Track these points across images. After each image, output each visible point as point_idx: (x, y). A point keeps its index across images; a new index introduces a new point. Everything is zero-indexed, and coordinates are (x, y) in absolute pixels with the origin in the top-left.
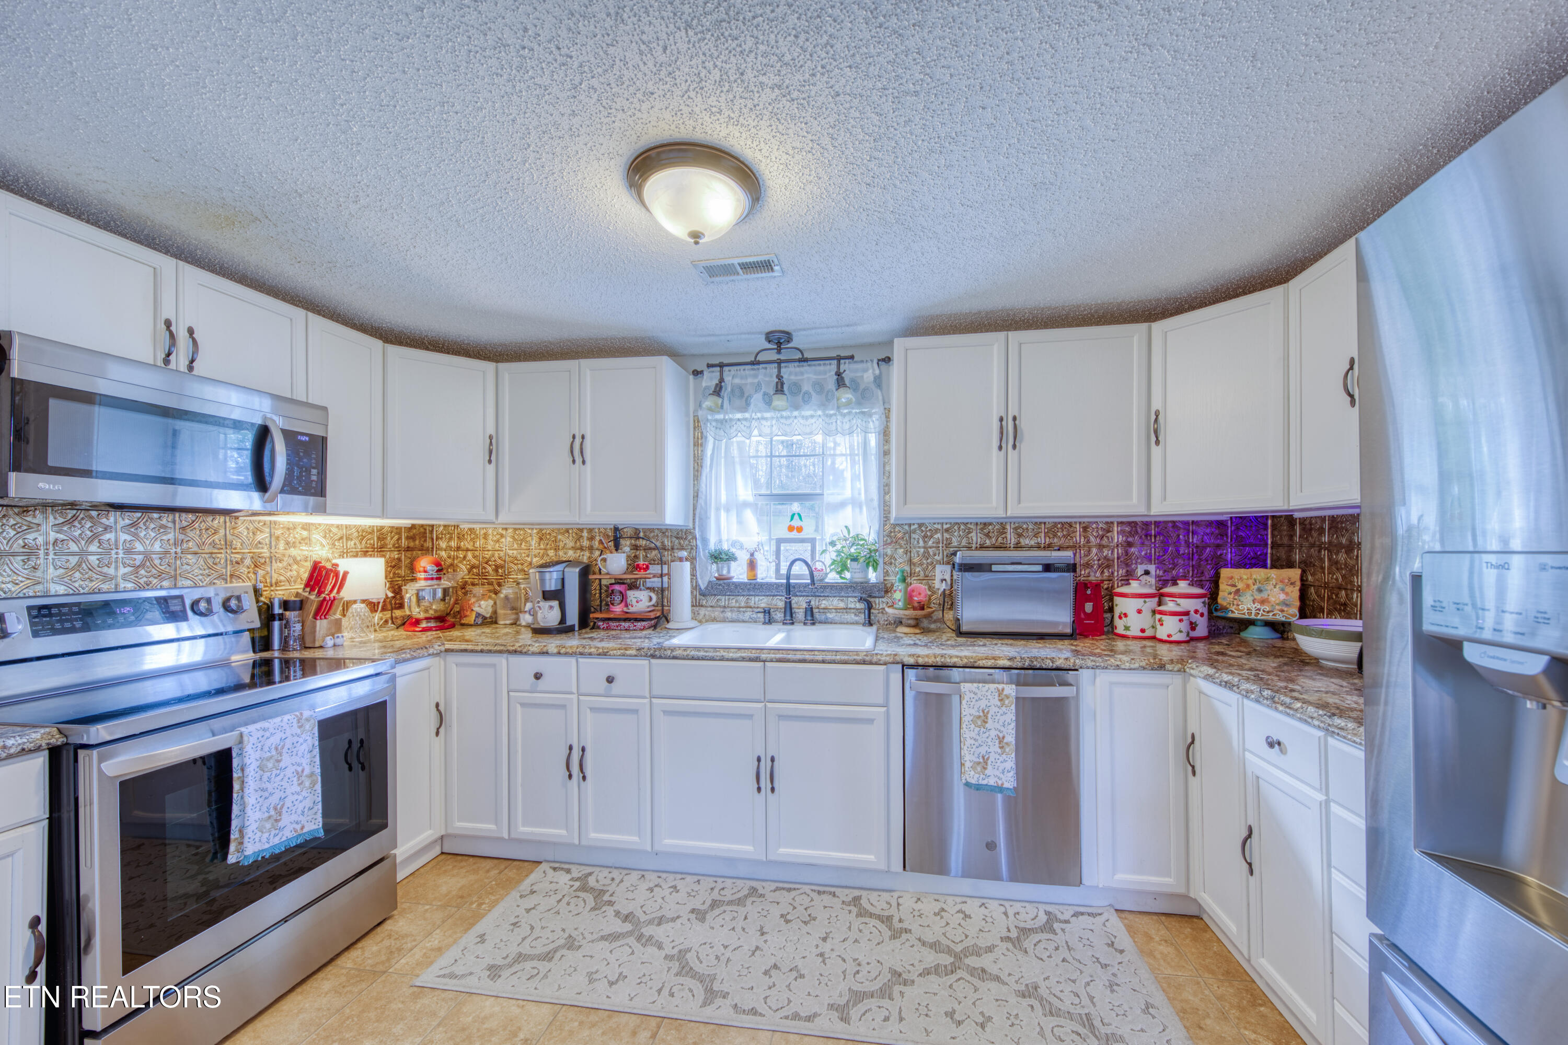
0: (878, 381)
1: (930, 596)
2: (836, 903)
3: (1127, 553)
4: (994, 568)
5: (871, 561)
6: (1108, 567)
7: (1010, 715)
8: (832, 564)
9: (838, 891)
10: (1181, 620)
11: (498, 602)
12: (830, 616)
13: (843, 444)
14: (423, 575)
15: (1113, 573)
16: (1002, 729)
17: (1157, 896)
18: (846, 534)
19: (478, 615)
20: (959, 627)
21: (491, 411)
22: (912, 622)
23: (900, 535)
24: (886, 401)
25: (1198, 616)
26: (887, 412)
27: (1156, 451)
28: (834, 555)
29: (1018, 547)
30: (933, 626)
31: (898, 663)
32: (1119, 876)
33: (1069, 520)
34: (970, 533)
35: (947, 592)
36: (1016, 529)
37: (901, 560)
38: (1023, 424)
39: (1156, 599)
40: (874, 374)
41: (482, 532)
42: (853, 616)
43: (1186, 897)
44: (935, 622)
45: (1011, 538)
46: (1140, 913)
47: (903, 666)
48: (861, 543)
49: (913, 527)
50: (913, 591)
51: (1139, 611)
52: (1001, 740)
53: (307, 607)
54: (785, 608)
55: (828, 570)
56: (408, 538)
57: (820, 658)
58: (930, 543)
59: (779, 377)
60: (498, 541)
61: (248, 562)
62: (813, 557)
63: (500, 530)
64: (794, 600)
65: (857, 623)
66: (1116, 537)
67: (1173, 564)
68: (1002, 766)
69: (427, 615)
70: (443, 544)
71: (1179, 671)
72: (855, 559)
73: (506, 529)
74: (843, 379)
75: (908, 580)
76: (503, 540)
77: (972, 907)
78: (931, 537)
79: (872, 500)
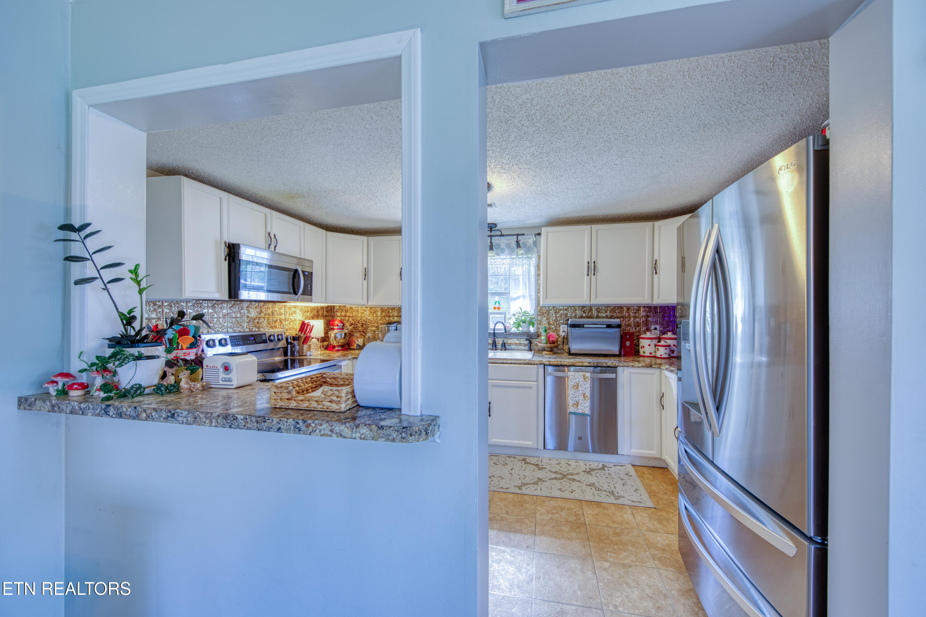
0: (535, 243)
1: (557, 339)
2: (516, 460)
3: (647, 320)
4: (585, 326)
5: (531, 323)
6: (638, 326)
7: (588, 385)
8: (514, 324)
9: (516, 457)
10: (666, 349)
11: (365, 340)
12: (513, 347)
13: (519, 270)
14: (336, 327)
15: (640, 329)
16: (585, 390)
17: (649, 458)
18: (520, 310)
19: (358, 345)
20: (570, 351)
21: (365, 258)
22: (549, 349)
23: (544, 311)
24: (538, 252)
25: (675, 347)
26: (539, 257)
27: (656, 277)
28: (514, 320)
29: (598, 317)
30: (559, 352)
31: (542, 364)
32: (633, 451)
33: (621, 305)
34: (576, 311)
35: (565, 337)
36: (597, 309)
37: (545, 323)
38: (598, 265)
39: (658, 340)
40: (533, 240)
41: (356, 309)
42: (523, 347)
43: (660, 459)
44: (560, 350)
45: (595, 313)
46: (642, 466)
47: (544, 365)
48: (527, 315)
49: (550, 308)
50: (550, 336)
51: (649, 345)
52: (584, 395)
53: (300, 339)
54: (493, 343)
55: (512, 327)
56: (326, 311)
57: (510, 362)
58: (558, 315)
59: (491, 243)
60: (363, 313)
61: (278, 321)
62: (505, 321)
63: (364, 308)
64: (497, 340)
65: (525, 350)
66: (642, 313)
67: (668, 325)
68: (585, 405)
69: (338, 344)
70: (339, 314)
71: (658, 368)
72: (524, 322)
73: (367, 308)
74: (519, 244)
75: (548, 331)
76: (365, 312)
77: (572, 462)
78: (559, 312)
79: (532, 296)
